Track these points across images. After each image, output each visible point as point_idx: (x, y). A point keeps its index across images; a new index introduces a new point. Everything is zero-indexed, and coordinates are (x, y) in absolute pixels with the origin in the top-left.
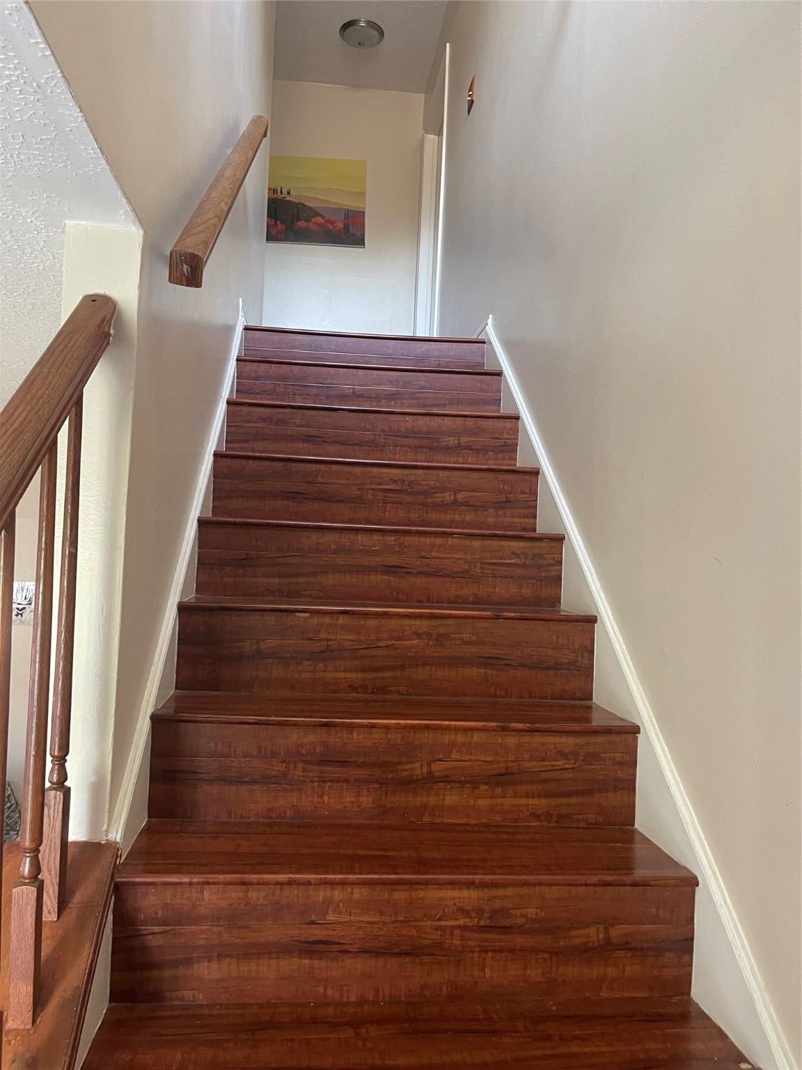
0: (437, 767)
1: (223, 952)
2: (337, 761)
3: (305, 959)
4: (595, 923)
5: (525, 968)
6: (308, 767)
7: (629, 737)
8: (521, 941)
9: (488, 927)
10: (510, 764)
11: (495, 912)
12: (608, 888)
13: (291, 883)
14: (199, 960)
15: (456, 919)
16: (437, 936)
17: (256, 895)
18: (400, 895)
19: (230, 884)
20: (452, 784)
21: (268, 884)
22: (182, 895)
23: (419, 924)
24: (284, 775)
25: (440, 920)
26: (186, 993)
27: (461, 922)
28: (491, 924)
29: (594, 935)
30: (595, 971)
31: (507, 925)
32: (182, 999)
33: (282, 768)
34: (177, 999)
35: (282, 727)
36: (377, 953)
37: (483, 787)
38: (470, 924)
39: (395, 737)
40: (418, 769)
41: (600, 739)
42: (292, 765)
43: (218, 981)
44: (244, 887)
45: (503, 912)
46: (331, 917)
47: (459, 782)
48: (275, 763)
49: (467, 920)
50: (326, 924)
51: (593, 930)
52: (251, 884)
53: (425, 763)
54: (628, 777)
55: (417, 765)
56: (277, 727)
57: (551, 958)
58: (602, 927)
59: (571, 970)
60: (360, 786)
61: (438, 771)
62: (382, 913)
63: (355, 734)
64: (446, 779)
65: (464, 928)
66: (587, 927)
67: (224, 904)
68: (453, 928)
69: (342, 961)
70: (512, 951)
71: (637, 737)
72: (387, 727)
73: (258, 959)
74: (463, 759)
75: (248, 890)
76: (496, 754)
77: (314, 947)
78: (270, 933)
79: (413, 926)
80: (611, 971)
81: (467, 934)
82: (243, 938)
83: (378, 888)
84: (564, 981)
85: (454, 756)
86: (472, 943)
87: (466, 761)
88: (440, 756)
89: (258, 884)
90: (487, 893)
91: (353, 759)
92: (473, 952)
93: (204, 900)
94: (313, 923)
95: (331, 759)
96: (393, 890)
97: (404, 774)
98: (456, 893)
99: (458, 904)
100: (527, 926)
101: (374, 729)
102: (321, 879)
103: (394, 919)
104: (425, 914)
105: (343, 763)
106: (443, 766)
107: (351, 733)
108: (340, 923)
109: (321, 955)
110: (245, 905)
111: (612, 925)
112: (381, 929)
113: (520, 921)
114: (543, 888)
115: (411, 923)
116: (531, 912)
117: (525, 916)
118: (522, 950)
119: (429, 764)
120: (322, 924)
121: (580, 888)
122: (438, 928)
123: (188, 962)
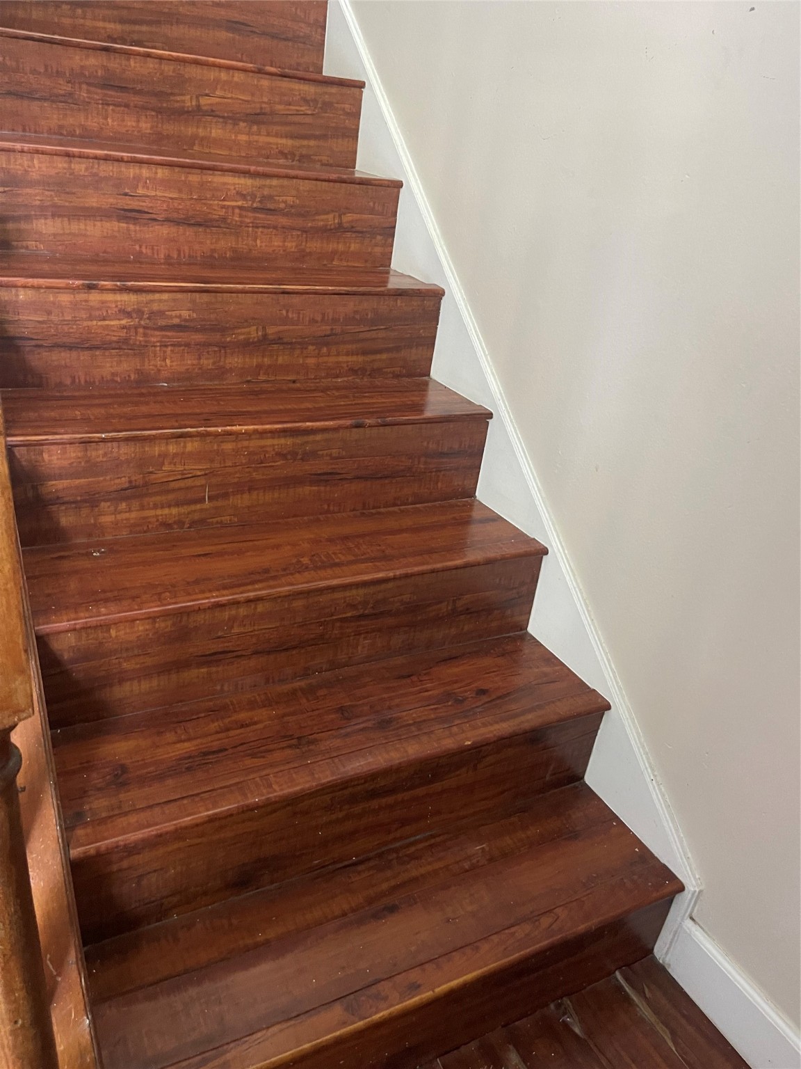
0: (204, 101)
1: (57, 212)
2: (117, 87)
3: (123, 223)
4: (333, 211)
5: (284, 241)
6: (92, 89)
7: (356, 90)
8: (283, 221)
9: (260, 209)
10: (264, 106)
11: (263, 197)
12: (344, 185)
13: (106, 159)
14: (37, 217)
15: (236, 201)
16: (222, 212)
17: (80, 167)
18: (194, 178)
19: (56, 155)
20: (217, 118)
21: (88, 157)
22: (15, 161)
23: (209, 202)
24: (71, 94)
25: (224, 200)
26: (29, 243)
27: (240, 203)
28: (261, 207)
29: (331, 220)
30: (331, 246)
31: (272, 208)
32: (27, 248)
33: (68, 88)
34: (22, 247)
35: (65, 47)
36: (177, 223)
37: (242, 124)
38: (246, 205)
39: (168, 69)
40: (188, 102)
41: (334, 90)
42: (77, 86)
43: (55, 235)
44: (67, 158)
45: (270, 198)
46: (140, 191)
47: (223, 117)
48: (62, 82)
49: (244, 202)
50: (136, 196)
51: (330, 216)
52: (74, 156)
53: (194, 96)
54: (353, 127)
55: (188, 97)
56: (59, 47)
57: (302, 235)
58: (337, 214)
59: (315, 245)
60: (138, 112)
61: (205, 105)
62: (180, 191)
63: (132, 62)
64: (212, 113)
65: (241, 208)
66: (327, 213)
67: (53, 172)
68: (233, 207)
69: (152, 227)
70: (275, 228)
71: (362, 92)
72: (160, 58)
73: (85, 220)
74: (226, 96)
75: (71, 162)
76: (253, 95)
77: (129, 214)
78: (93, 201)
79: (204, 204)
80: (341, 247)
81: (244, 213)
82: (71, 202)
83: (177, 169)
84: (310, 252)
85: (218, 93)
86: (247, 220)
87: (228, 98)
88: (207, 92)
89: (80, 157)
90: (258, 182)
91: (131, 86)
92: (248, 227)
93: (35, 167)
94: (126, 194)
95: (111, 84)
96: (189, 173)
97: (177, 105)
98: (236, 180)
99: (237, 189)
100: (286, 211)
101: (148, 59)
102: (131, 157)
103: (189, 197)
104: (213, 195)
105: (123, 89)
106: (209, 102)
107: (128, 60)
108: (148, 196)
109: (135, 220)
110: (70, 175)
111: (345, 214)
112: (180, 204)
113: (282, 206)
114: (298, 181)
115: (203, 201)
116: (290, 200)
117: (285, 202)
118: (283, 227)
119: (197, 97)
120: (134, 196)
121: (324, 183)
122: (223, 207)
123: (28, 218)
